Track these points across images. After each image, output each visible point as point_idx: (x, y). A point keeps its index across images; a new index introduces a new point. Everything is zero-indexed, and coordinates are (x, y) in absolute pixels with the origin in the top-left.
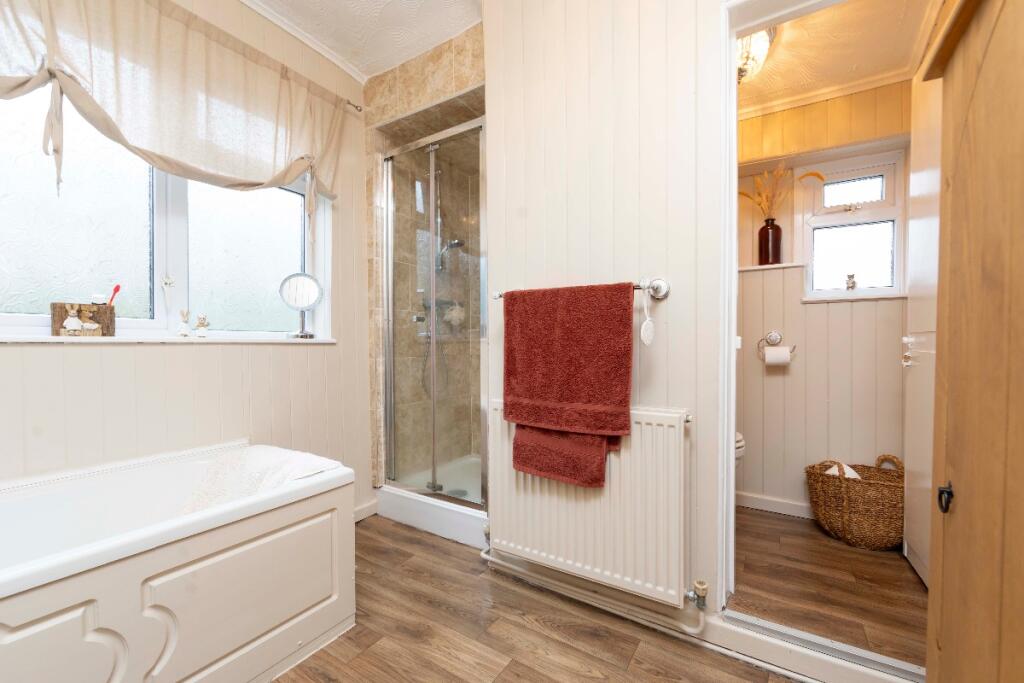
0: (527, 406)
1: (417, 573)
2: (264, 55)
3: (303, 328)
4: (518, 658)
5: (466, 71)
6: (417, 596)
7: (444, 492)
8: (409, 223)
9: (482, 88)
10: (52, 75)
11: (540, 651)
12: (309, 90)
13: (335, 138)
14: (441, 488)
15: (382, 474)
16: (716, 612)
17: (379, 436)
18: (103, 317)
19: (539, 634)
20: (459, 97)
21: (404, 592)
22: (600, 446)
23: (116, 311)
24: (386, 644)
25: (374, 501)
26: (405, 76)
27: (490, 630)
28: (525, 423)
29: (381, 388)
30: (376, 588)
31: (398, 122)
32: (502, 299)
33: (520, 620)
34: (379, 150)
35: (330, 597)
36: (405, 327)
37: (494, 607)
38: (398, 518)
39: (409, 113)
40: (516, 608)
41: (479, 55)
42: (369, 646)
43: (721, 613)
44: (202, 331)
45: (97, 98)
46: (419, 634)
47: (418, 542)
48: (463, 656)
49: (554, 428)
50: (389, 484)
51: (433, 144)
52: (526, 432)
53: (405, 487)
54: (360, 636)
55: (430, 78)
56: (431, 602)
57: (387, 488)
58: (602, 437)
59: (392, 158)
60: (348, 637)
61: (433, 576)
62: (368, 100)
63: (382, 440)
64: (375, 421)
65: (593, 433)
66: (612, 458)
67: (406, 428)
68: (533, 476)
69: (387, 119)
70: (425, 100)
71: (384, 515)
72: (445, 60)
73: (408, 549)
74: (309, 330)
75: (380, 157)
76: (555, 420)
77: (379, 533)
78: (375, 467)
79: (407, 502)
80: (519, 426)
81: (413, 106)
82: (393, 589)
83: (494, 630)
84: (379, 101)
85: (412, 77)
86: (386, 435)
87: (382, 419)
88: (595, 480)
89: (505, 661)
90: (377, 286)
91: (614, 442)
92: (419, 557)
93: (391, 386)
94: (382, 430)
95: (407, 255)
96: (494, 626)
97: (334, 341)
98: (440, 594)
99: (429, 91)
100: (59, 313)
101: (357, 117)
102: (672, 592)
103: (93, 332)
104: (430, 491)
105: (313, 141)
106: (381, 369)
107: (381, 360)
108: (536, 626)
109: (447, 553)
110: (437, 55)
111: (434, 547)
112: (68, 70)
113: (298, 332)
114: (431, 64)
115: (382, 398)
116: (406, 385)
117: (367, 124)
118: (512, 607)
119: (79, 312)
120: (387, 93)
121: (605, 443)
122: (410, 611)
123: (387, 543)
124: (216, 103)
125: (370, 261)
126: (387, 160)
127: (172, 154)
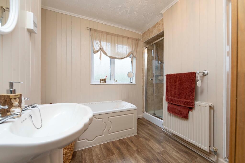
0: (170, 99)
1: (149, 130)
2: (125, 36)
3: (131, 81)
4: (166, 150)
5: (161, 28)
6: (148, 133)
7: (156, 115)
8: (151, 60)
9: (163, 31)
10: (100, 49)
11: (171, 151)
12: (132, 39)
13: (137, 46)
14: (155, 114)
15: (144, 110)
16: (222, 158)
17: (144, 102)
18: (105, 80)
19: (172, 148)
20: (159, 34)
21: (146, 132)
22: (187, 109)
23: (106, 80)
24: (141, 139)
25: (143, 115)
26: (149, 31)
27: (161, 143)
28: (170, 102)
29: (144, 93)
30: (141, 130)
31: (148, 40)
32: (166, 76)
33: (168, 144)
34: (144, 46)
35: (132, 128)
36: (149, 81)
37: (163, 140)
38: (147, 119)
39: (150, 38)
40: (168, 142)
41: (163, 25)
42: (138, 138)
43: (223, 159)
44: (116, 82)
45: (105, 51)
46: (147, 140)
47: (150, 124)
48: (155, 146)
49: (176, 104)
50: (146, 112)
51: (154, 44)
52: (170, 104)
53: (149, 113)
54: (137, 137)
55: (154, 31)
56: (151, 135)
57: (145, 113)
58: (188, 107)
59: (147, 48)
60: (135, 136)
61: (152, 131)
62: (142, 38)
63: (145, 103)
64: (143, 99)
65: (185, 106)
66: (190, 112)
67: (150, 101)
68: (172, 114)
69: (146, 40)
70: (153, 35)
71: (145, 118)
72: (156, 27)
73: (148, 125)
74: (132, 82)
75: (145, 48)
76: (176, 102)
77: (143, 121)
78: (143, 108)
79: (149, 116)
80: (169, 103)
81: (150, 37)
82: (144, 131)
83: (162, 144)
84: (144, 37)
85: (150, 32)
86: (145, 102)
87: (145, 99)
88: (186, 117)
89: (163, 150)
90: (144, 73)
91: (191, 109)
92: (150, 127)
93: (147, 93)
94: (145, 101)
95: (150, 66)
96: (162, 143)
97: (136, 84)
98: (152, 134)
99: (153, 33)
100: (101, 80)
101: (141, 41)
102: (206, 148)
103: (104, 83)
104: (153, 115)
105: (132, 48)
106: (144, 89)
107: (144, 87)
108: (172, 146)
109: (155, 128)
110: (155, 26)
111: (153, 126)
112: (102, 48)
113: (130, 82)
114: (154, 28)
115: (144, 95)
116: (150, 93)
117: (142, 42)
118: (167, 141)
119: (103, 80)
120: (146, 36)
121: (188, 108)
122: (146, 136)
123: (144, 123)
124: (118, 45)
125: (143, 68)
126: (146, 48)
127: (113, 56)
